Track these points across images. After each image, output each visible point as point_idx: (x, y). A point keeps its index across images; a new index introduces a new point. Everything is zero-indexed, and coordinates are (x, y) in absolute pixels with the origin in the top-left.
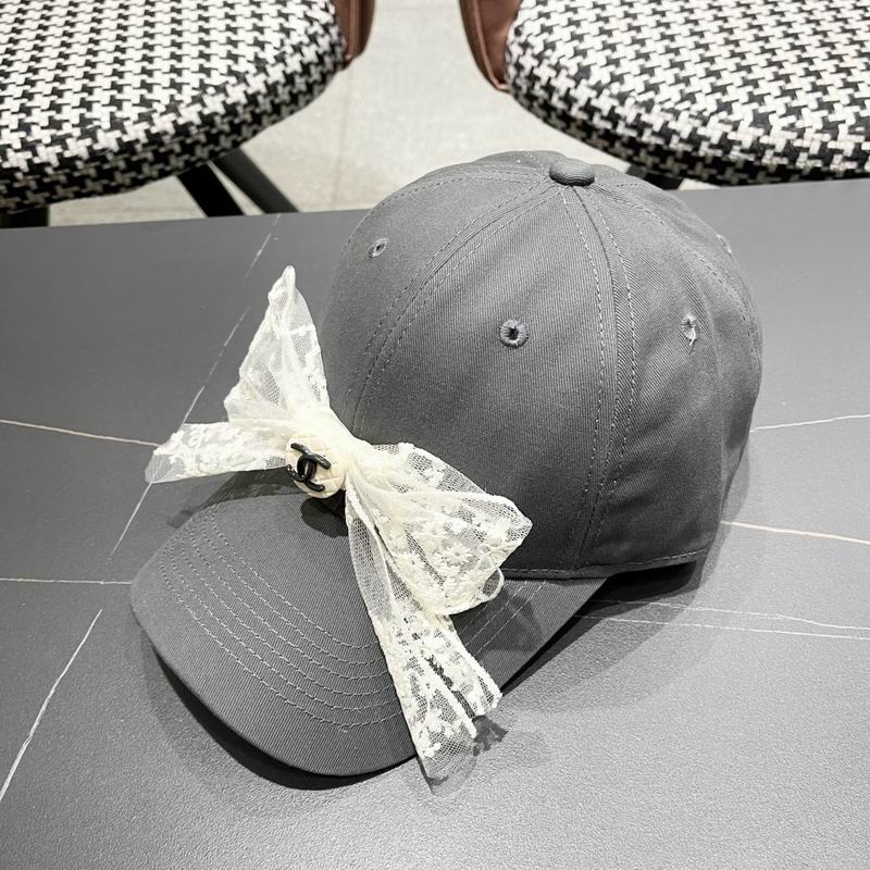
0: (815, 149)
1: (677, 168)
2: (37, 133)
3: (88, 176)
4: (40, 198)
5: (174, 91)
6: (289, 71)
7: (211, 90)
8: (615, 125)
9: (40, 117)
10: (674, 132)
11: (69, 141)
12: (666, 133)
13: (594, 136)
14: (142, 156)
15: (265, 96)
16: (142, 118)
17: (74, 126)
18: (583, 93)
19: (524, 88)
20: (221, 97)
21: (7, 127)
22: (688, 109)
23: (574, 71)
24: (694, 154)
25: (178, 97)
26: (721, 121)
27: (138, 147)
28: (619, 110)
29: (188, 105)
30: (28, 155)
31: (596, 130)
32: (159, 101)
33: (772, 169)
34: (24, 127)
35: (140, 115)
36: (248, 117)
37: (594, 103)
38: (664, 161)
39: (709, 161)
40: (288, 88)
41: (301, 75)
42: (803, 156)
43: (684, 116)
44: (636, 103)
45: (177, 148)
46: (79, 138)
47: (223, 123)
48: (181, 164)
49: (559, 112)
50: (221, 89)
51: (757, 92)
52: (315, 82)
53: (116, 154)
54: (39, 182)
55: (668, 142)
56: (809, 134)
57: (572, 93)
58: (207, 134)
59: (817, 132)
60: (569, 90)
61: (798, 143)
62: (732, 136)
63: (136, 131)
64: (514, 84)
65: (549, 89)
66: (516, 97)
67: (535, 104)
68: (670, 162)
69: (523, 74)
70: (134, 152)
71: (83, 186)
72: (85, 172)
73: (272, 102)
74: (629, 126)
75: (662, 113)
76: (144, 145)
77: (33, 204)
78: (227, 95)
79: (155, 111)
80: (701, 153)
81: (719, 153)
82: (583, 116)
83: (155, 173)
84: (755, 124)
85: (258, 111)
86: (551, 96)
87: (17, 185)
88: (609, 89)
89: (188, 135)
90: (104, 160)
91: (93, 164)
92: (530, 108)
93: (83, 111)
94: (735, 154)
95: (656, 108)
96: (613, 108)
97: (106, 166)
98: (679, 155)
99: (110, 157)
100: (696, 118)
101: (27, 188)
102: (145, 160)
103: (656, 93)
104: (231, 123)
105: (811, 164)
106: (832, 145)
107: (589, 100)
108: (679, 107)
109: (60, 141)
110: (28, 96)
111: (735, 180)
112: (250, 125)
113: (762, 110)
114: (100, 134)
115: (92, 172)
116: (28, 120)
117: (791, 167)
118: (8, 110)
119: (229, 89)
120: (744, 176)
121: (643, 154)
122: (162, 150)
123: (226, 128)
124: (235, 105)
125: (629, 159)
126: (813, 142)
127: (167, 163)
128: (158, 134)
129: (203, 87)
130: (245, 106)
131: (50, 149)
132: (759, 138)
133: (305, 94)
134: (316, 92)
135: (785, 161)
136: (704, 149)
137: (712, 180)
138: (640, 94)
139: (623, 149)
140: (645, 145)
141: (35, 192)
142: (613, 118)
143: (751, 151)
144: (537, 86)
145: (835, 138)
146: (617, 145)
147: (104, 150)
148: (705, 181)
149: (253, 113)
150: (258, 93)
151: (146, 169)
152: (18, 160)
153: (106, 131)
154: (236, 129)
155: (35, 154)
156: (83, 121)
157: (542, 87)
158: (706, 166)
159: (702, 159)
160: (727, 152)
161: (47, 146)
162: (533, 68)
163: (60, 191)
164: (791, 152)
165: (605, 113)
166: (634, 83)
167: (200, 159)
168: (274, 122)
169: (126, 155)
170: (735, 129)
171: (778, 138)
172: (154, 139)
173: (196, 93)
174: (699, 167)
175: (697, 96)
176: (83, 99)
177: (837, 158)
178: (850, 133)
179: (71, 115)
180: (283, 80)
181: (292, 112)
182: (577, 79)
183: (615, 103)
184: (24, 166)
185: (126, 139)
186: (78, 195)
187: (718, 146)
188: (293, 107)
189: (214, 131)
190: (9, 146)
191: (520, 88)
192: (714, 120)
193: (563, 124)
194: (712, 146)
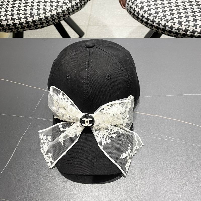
0: (191, 30)
1: (161, 32)
2: (21, 16)
3: (32, 26)
4: (22, 30)
5: (51, 7)
6: (77, 2)
7: (59, 7)
8: (148, 21)
9: (22, 12)
10: (161, 24)
11: (28, 18)
12: (159, 24)
13: (143, 22)
14: (44, 21)
15: (71, 8)
16: (44, 13)
17: (29, 14)
18: (141, 13)
19: (129, 9)
20: (61, 8)
21: (15, 14)
22: (164, 19)
23: (140, 7)
24: (165, 29)
25: (52, 8)
26: (171, 22)
27: (43, 20)
28: (149, 17)
29: (54, 10)
30: (19, 21)
31: (144, 21)
32: (47, 9)
33: (182, 34)
34: (19, 14)
35: (43, 12)
36: (67, 13)
37: (144, 15)
38: (158, 30)
39: (168, 31)
40: (76, 6)
41: (79, 3)
42: (189, 32)
43: (163, 20)
44: (153, 16)
45: (51, 20)
46: (30, 17)
47: (61, 14)
48: (52, 23)
49: (136, 16)
50: (61, 7)
51: (180, 16)
52: (83, 4)
53: (38, 21)
54: (21, 26)
55: (159, 26)
56: (190, 27)
57: (139, 12)
58: (58, 17)
59: (192, 26)
60: (139, 11)
61: (188, 29)
62: (173, 26)
63: (42, 16)
64: (127, 8)
65: (134, 10)
66: (127, 11)
67: (131, 13)
68: (159, 30)
69: (129, 6)
70: (42, 21)
71: (31, 28)
72: (31, 25)
73: (73, 10)
74: (151, 21)
75: (158, 19)
76: (44, 19)
77: (20, 31)
78: (63, 8)
79: (47, 12)
80: (166, 29)
81: (170, 29)
82: (141, 18)
83: (46, 25)
84: (179, 24)
85: (69, 12)
86: (135, 12)
87: (17, 27)
88: (147, 12)
89: (54, 17)
90: (35, 22)
91: (33, 23)
92: (130, 14)
93: (31, 11)
94: (174, 30)
95: (157, 18)
96: (148, 17)
97: (36, 24)
98: (161, 29)
99: (37, 22)
100: (166, 21)
101: (19, 28)
102: (44, 22)
103: (158, 14)
104: (63, 14)
105: (190, 34)
106: (195, 30)
107: (143, 14)
108: (162, 18)
109: (26, 18)
110: (19, 7)
111: (173, 36)
112: (67, 15)
113: (181, 20)
114: (35, 16)
115: (33, 25)
116: (19, 13)
117: (186, 34)
118: (15, 10)
119: (63, 6)
120: (175, 35)
121: (154, 28)
122: (48, 20)
123: (62, 15)
124: (64, 10)
125: (151, 28)
126: (191, 29)
127: (49, 23)
128: (47, 17)
129: (57, 6)
130: (66, 11)
131: (24, 19)
132: (179, 27)
133: (80, 7)
134: (83, 7)
135: (184, 33)
136: (167, 28)
137: (168, 35)
138: (154, 14)
139: (149, 26)
140: (154, 26)
141: (21, 28)
142: (148, 19)
143: (177, 30)
144: (132, 10)
145: (196, 28)
146: (148, 25)
147: (35, 20)
148: (167, 35)
149: (68, 12)
150: (70, 7)
151: (44, 24)
152: (17, 22)
153: (36, 16)
154: (64, 16)
155: (21, 21)
156: (31, 13)
157: (133, 10)
158: (167, 32)
159: (166, 30)
160: (172, 29)
161: (23, 19)
162: (131, 5)
163: (26, 28)
164: (186, 31)
165: (146, 18)
166: (153, 11)
167: (56, 22)
168: (73, 14)
169: (40, 21)
170: (174, 24)
171: (183, 27)
172: (46, 18)
173: (56, 7)
174: (166, 32)
175: (167, 15)
176: (31, 8)
177: (196, 33)
178: (199, 27)
179: (28, 12)
180: (75, 5)
181: (77, 12)
182: (141, 9)
183: (148, 16)
184: (18, 23)
185: (40, 18)
186: (30, 29)
187: (170, 28)
188: (77, 10)
189: (59, 16)
190: (15, 18)
191: (128, 9)
192: (170, 22)
193: (137, 19)
194: (169, 28)
